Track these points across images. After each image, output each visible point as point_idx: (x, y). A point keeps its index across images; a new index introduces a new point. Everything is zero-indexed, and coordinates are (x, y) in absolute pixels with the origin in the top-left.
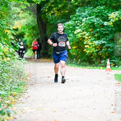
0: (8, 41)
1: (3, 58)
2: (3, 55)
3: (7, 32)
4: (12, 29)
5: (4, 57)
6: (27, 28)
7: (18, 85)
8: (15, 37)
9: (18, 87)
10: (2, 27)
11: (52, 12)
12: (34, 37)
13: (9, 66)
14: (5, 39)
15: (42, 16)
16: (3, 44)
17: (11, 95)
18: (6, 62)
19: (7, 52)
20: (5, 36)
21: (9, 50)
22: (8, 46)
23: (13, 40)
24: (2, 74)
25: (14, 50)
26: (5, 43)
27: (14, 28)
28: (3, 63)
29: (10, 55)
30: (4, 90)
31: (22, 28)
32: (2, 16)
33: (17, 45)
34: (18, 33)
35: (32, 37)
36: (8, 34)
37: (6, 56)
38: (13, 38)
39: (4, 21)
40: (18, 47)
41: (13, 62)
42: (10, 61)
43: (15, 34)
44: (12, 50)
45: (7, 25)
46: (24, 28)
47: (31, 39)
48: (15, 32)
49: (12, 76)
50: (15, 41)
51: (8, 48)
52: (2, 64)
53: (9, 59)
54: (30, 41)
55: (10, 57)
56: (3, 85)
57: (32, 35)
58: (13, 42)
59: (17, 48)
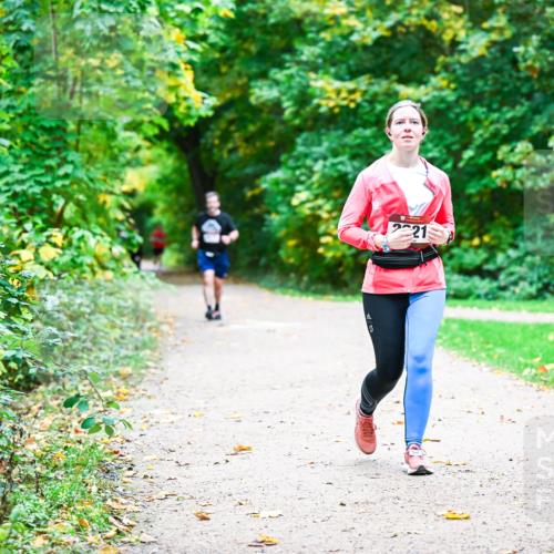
0: (109, 224)
1: (94, 273)
2: (95, 263)
3: (105, 202)
4: (118, 192)
5: (96, 269)
6: (161, 189)
7: (137, 348)
8: (128, 214)
9: (135, 353)
10: (91, 185)
11: (230, 145)
12: (181, 215)
13: (111, 294)
14: (101, 220)
15: (204, 156)
16: (94, 234)
17: (117, 374)
18: (102, 283)
19: (105, 255)
20: (100, 210)
21: (110, 249)
22: (109, 239)
23: (122, 222)
24: (92, 318)
25: (124, 251)
26: (98, 230)
27: (126, 188)
28: (94, 285)
29: (112, 265)
30: (97, 362)
31: (146, 191)
32: (91, 156)
33: (134, 238)
34: (136, 202)
35: (176, 213)
36: (107, 206)
37: (104, 268)
38: (121, 216)
39: (98, 169)
40: (134, 242)
41: (123, 284)
42: (115, 281)
43: (127, 206)
44: (119, 250)
45: (105, 181)
46: (153, 190)
47: (173, 220)
48: (127, 201)
49: (118, 322)
50: (127, 224)
51: (108, 245)
52: (92, 289)
53: (110, 274)
54: (169, 224)
55: (113, 270)
56: (94, 349)
57: (176, 208)
58: (122, 227)
59: (133, 245)
